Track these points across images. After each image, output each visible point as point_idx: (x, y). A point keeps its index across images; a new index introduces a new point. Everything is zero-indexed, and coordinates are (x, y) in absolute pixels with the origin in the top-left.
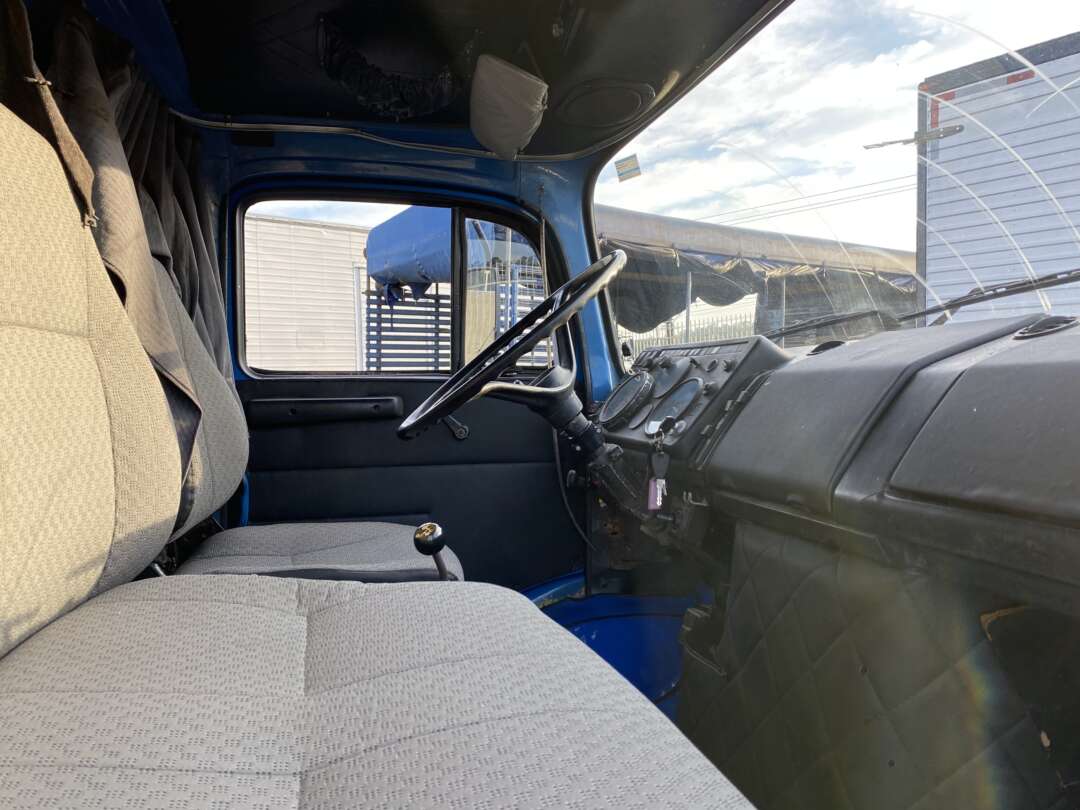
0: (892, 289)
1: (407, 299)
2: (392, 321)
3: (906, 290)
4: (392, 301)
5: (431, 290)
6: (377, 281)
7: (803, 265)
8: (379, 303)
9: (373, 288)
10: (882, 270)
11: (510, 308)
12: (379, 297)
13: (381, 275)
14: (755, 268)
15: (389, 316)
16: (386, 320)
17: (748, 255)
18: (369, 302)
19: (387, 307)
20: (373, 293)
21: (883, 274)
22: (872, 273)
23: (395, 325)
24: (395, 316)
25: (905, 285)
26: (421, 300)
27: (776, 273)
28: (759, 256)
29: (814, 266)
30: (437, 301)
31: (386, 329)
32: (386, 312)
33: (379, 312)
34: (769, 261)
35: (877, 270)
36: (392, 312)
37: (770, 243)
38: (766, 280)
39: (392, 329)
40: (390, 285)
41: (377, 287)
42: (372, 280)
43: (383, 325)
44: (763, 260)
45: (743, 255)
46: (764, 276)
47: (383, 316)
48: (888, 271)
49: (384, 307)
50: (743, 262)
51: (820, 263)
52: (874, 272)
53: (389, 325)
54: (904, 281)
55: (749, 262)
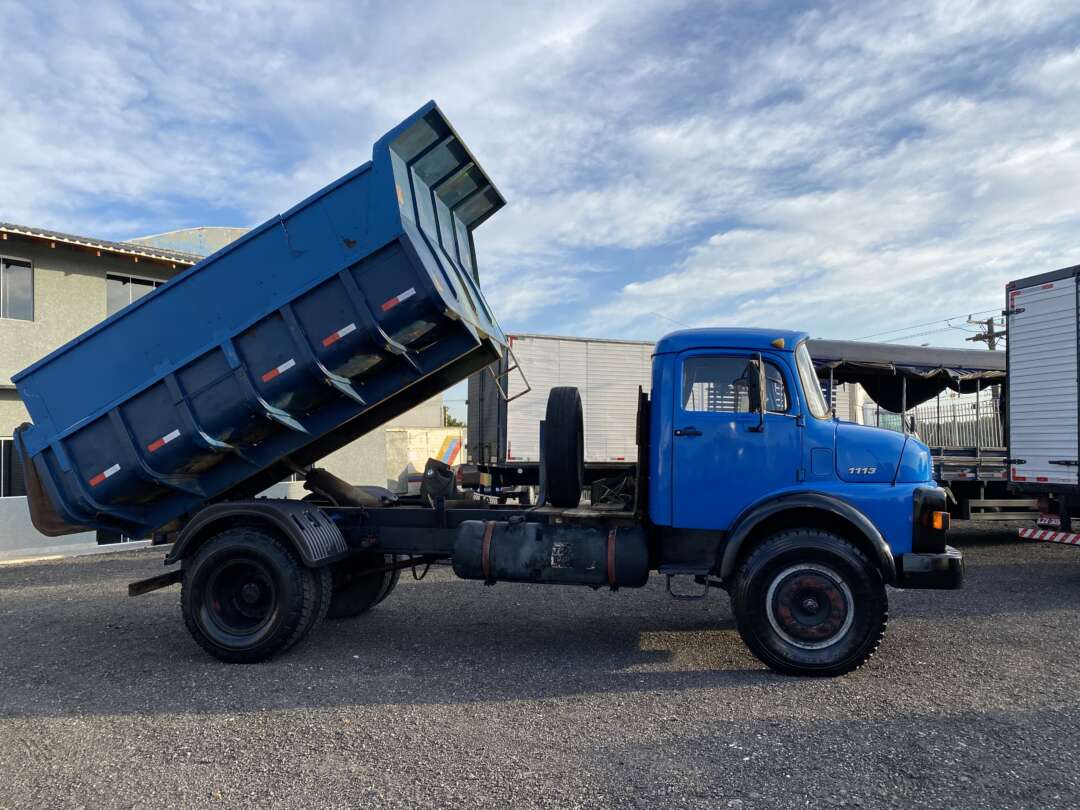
2: (722, 405)
14: (952, 374)
16: (719, 405)
17: (947, 366)
18: (709, 394)
28: (955, 367)
33: (715, 399)
36: (722, 400)
38: (958, 382)
44: (959, 368)
45: (944, 366)
49: (719, 397)
50: (945, 370)
55: (949, 371)
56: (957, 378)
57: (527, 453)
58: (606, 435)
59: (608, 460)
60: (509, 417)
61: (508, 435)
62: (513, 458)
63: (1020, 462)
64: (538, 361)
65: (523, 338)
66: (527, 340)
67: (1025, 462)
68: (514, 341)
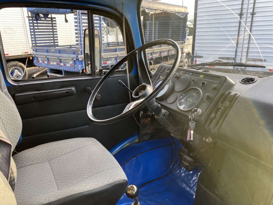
0: (179, 17)
1: (42, 19)
3: (182, 17)
4: (37, 20)
5: (50, 16)
6: (31, 13)
7: (158, 10)
8: (33, 20)
9: (30, 15)
10: (177, 11)
11: (79, 25)
12: (32, 18)
13: (32, 11)
14: (147, 11)
15: (37, 25)
17: (145, 7)
18: (29, 20)
19: (36, 22)
20: (30, 17)
21: (177, 13)
22: (174, 12)
23: (39, 28)
24: (39, 25)
25: (182, 16)
26: (47, 19)
27: (152, 13)
28: (148, 7)
29: (161, 10)
30: (52, 19)
31: (36, 29)
32: (36, 23)
33: (33, 23)
34: (150, 9)
35: (176, 11)
36: (37, 23)
37: (150, 3)
38: (150, 15)
39: (38, 29)
40: (35, 14)
41: (31, 15)
42: (29, 12)
43: (35, 28)
44: (149, 8)
45: (144, 7)
46: (149, 14)
47: (35, 25)
48: (178, 12)
49: (35, 22)
50: (144, 9)
51: (162, 9)
52: (175, 12)
53: (37, 28)
54: (182, 14)
55: (145, 9)
56: (149, 13)
63: (200, 57)
67: (203, 57)
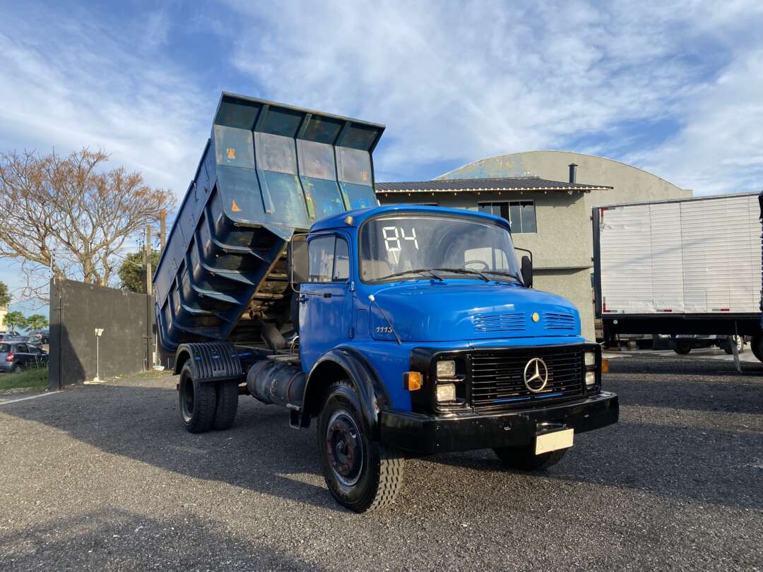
57: (621, 306)
58: (706, 288)
59: (710, 311)
60: (602, 276)
61: (603, 291)
62: (609, 311)
64: (628, 225)
65: (613, 207)
66: (618, 209)
68: (605, 212)
